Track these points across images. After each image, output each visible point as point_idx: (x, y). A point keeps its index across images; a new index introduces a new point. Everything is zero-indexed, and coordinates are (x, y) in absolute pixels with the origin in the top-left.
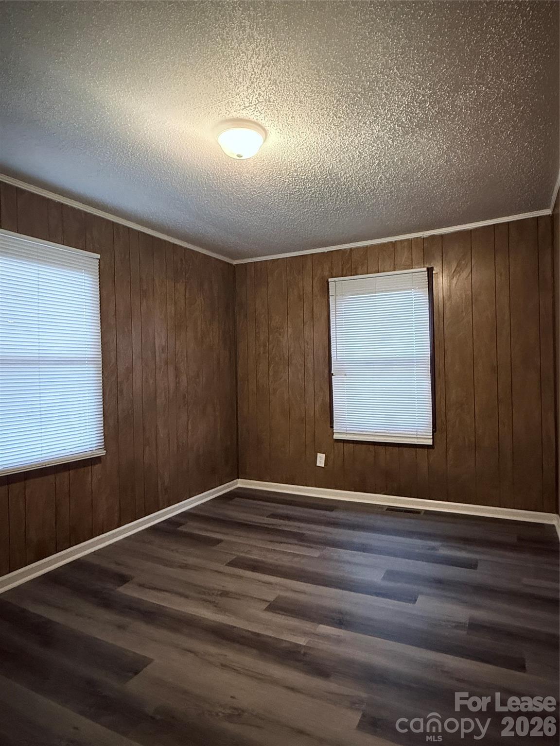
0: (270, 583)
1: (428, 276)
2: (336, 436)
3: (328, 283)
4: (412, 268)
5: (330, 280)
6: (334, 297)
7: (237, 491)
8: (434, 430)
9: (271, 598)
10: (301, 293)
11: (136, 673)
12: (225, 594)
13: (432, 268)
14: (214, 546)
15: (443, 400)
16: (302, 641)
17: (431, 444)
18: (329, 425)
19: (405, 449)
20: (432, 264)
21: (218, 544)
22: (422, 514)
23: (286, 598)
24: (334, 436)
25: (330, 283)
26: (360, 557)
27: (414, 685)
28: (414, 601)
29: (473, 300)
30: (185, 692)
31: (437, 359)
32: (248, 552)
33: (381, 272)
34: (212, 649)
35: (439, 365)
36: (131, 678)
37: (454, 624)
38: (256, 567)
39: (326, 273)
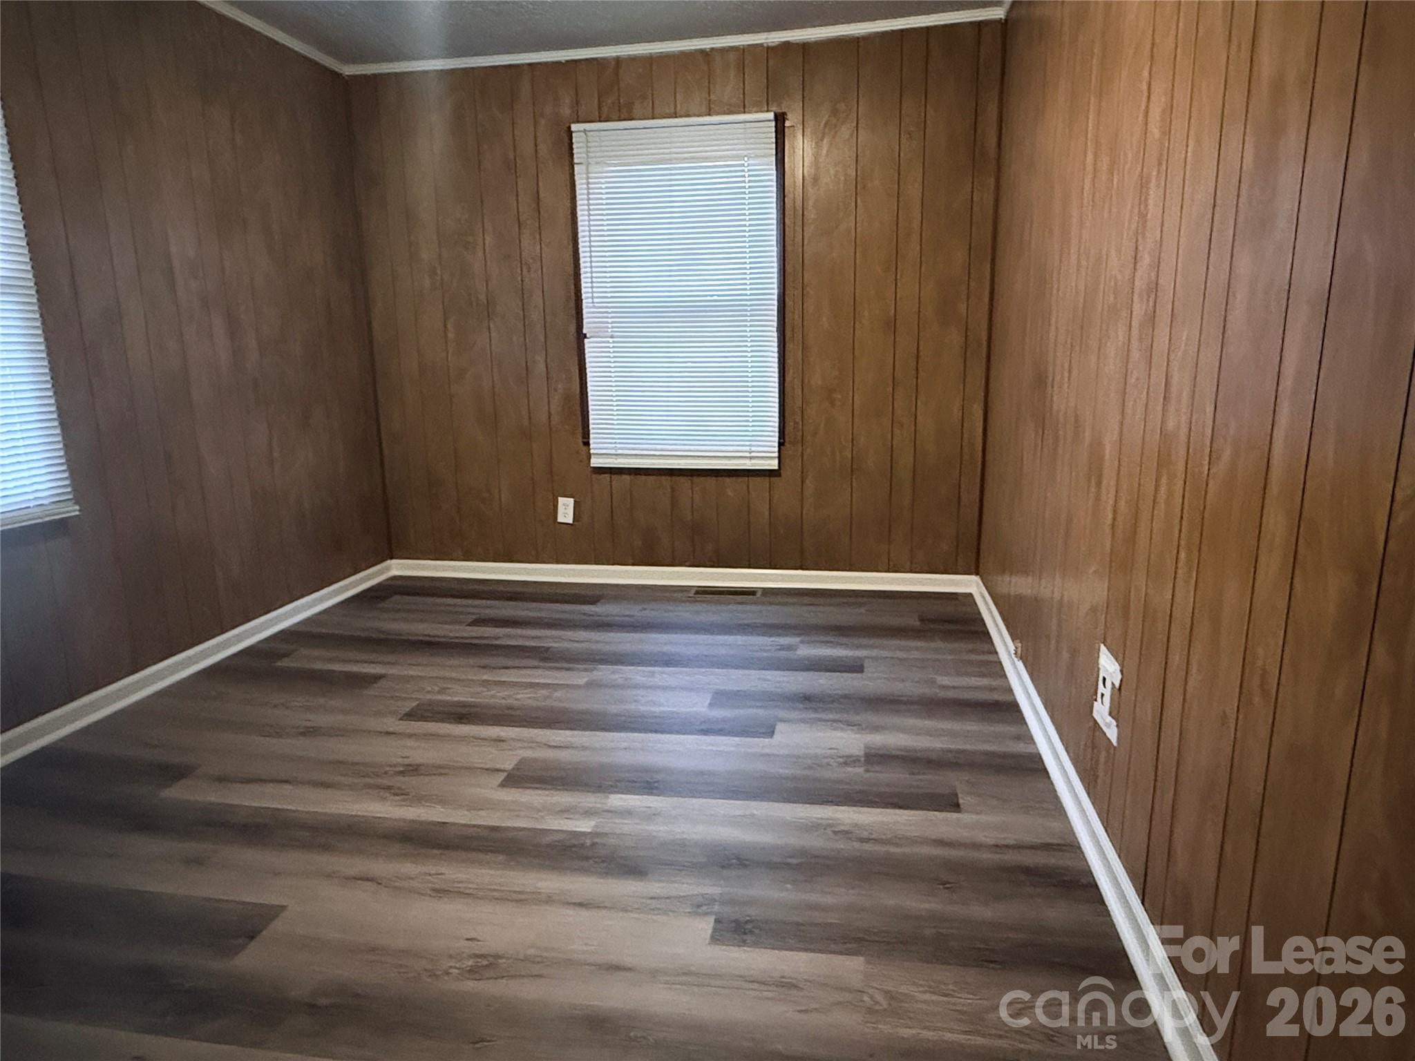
0: (500, 740)
1: (776, 132)
2: (595, 462)
3: (570, 133)
4: (744, 112)
5: (574, 127)
6: (583, 167)
7: (390, 582)
8: (782, 441)
9: (509, 765)
10: (511, 156)
11: (252, 938)
12: (413, 770)
13: (784, 114)
14: (367, 688)
15: (797, 383)
16: (584, 826)
17: (776, 468)
18: (580, 440)
19: (728, 480)
20: (783, 105)
21: (375, 682)
22: (759, 594)
23: (535, 760)
24: (593, 460)
25: (574, 135)
26: (662, 676)
27: (794, 861)
28: (771, 733)
29: (859, 185)
30: (373, 950)
31: (789, 303)
32: (442, 691)
33: (681, 116)
34: (409, 868)
35: (793, 316)
36: (243, 947)
37: (841, 760)
38: (464, 714)
39: (566, 111)
